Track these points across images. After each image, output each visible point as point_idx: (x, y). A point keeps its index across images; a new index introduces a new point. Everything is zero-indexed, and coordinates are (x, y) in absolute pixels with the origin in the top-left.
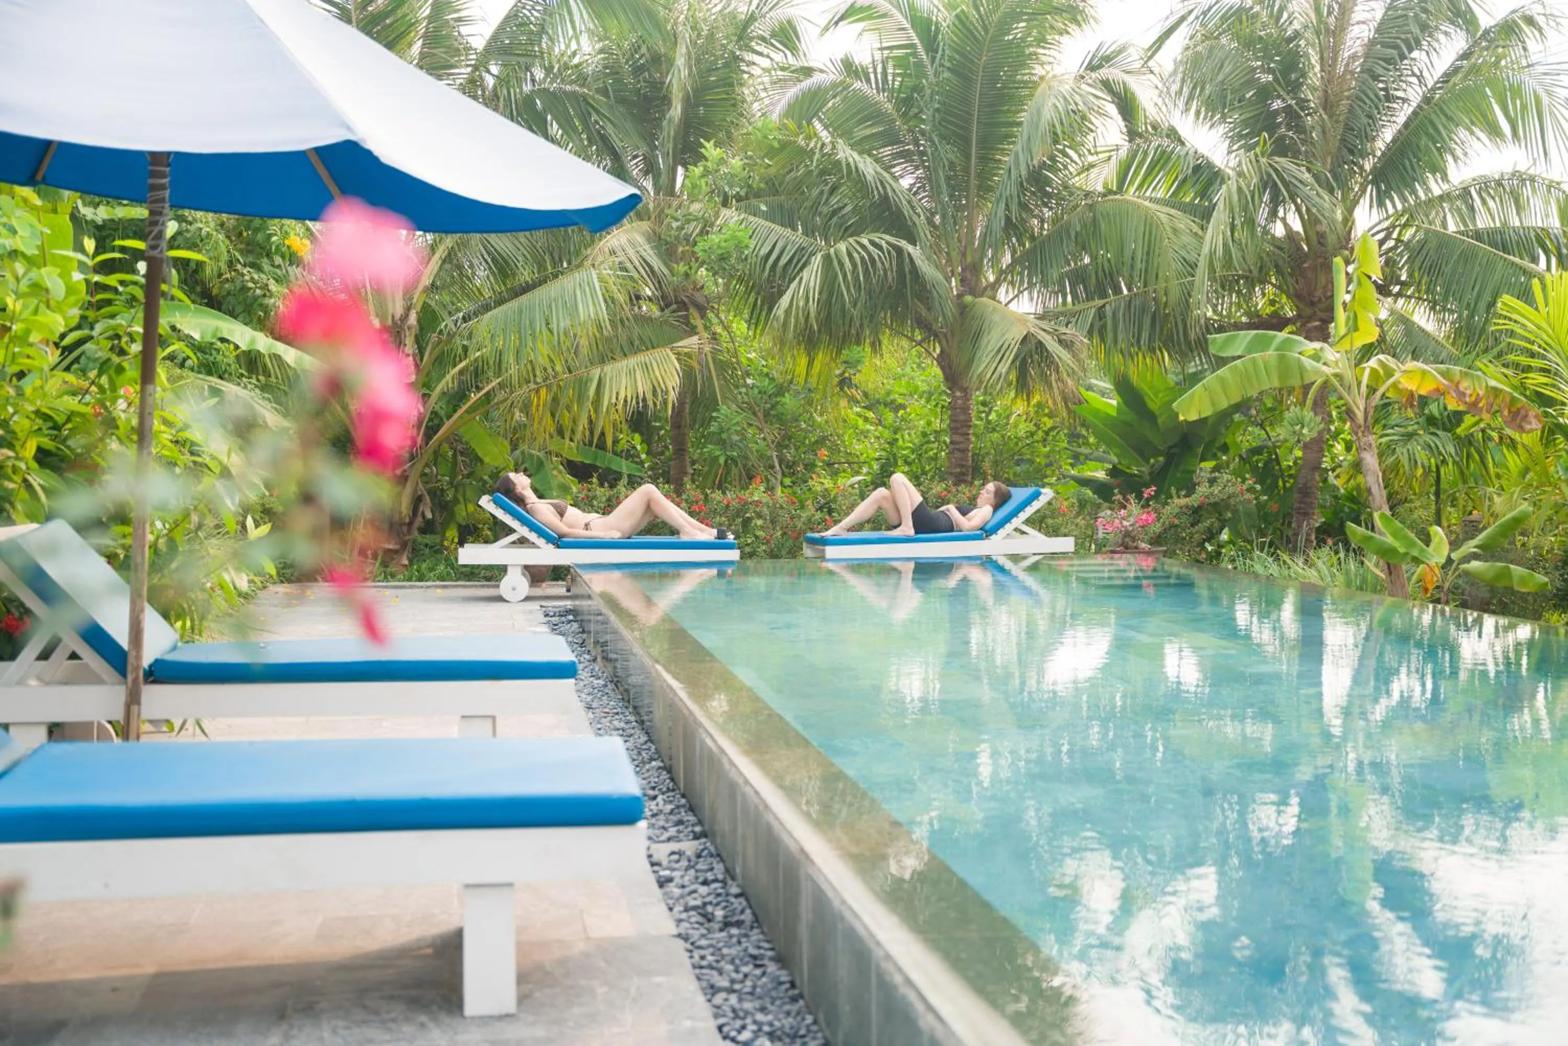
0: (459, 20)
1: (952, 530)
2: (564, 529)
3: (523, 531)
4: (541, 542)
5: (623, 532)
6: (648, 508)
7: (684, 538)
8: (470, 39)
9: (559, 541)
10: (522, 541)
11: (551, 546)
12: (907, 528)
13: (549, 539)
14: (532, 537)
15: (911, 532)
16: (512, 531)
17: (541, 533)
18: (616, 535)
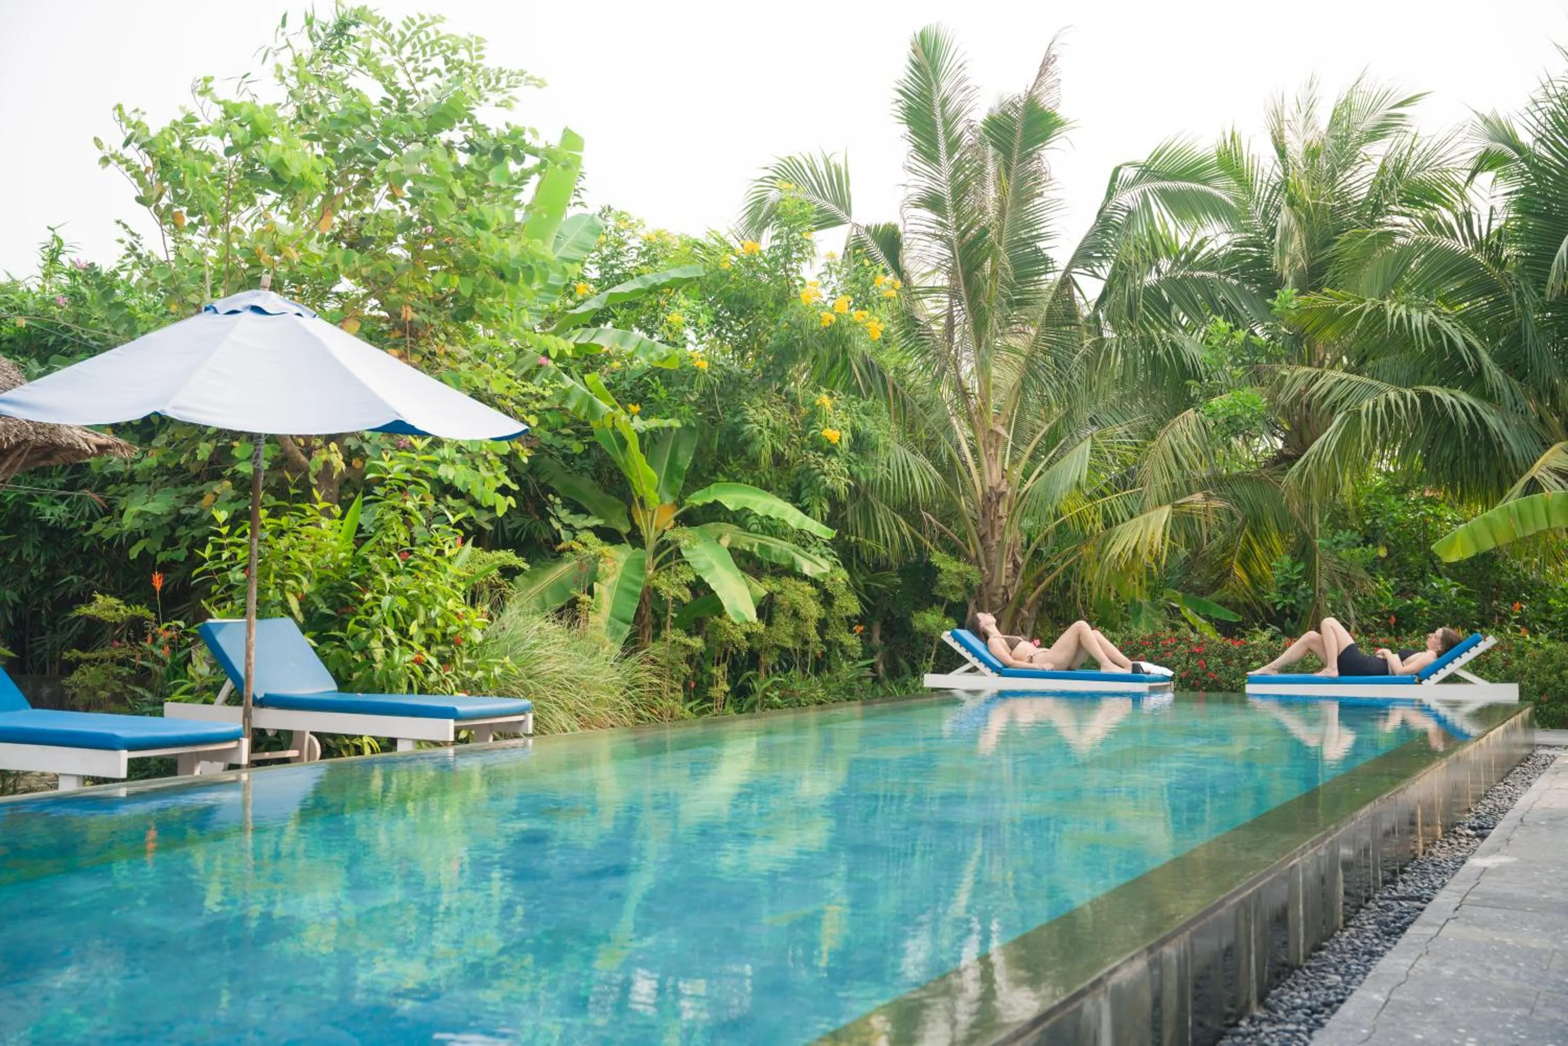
0: (1038, 236)
1: (1386, 673)
2: (1010, 660)
3: (974, 662)
4: (987, 671)
5: (1055, 664)
6: (1080, 646)
7: (1103, 671)
8: (1045, 252)
9: (1003, 670)
10: (974, 670)
11: (995, 674)
12: (1332, 670)
13: (994, 669)
14: (981, 666)
15: (1335, 673)
16: (967, 661)
17: (988, 664)
18: (1048, 667)
